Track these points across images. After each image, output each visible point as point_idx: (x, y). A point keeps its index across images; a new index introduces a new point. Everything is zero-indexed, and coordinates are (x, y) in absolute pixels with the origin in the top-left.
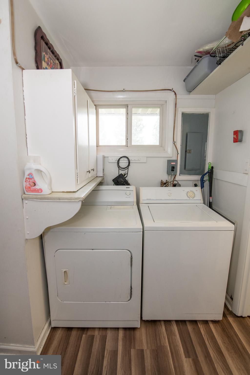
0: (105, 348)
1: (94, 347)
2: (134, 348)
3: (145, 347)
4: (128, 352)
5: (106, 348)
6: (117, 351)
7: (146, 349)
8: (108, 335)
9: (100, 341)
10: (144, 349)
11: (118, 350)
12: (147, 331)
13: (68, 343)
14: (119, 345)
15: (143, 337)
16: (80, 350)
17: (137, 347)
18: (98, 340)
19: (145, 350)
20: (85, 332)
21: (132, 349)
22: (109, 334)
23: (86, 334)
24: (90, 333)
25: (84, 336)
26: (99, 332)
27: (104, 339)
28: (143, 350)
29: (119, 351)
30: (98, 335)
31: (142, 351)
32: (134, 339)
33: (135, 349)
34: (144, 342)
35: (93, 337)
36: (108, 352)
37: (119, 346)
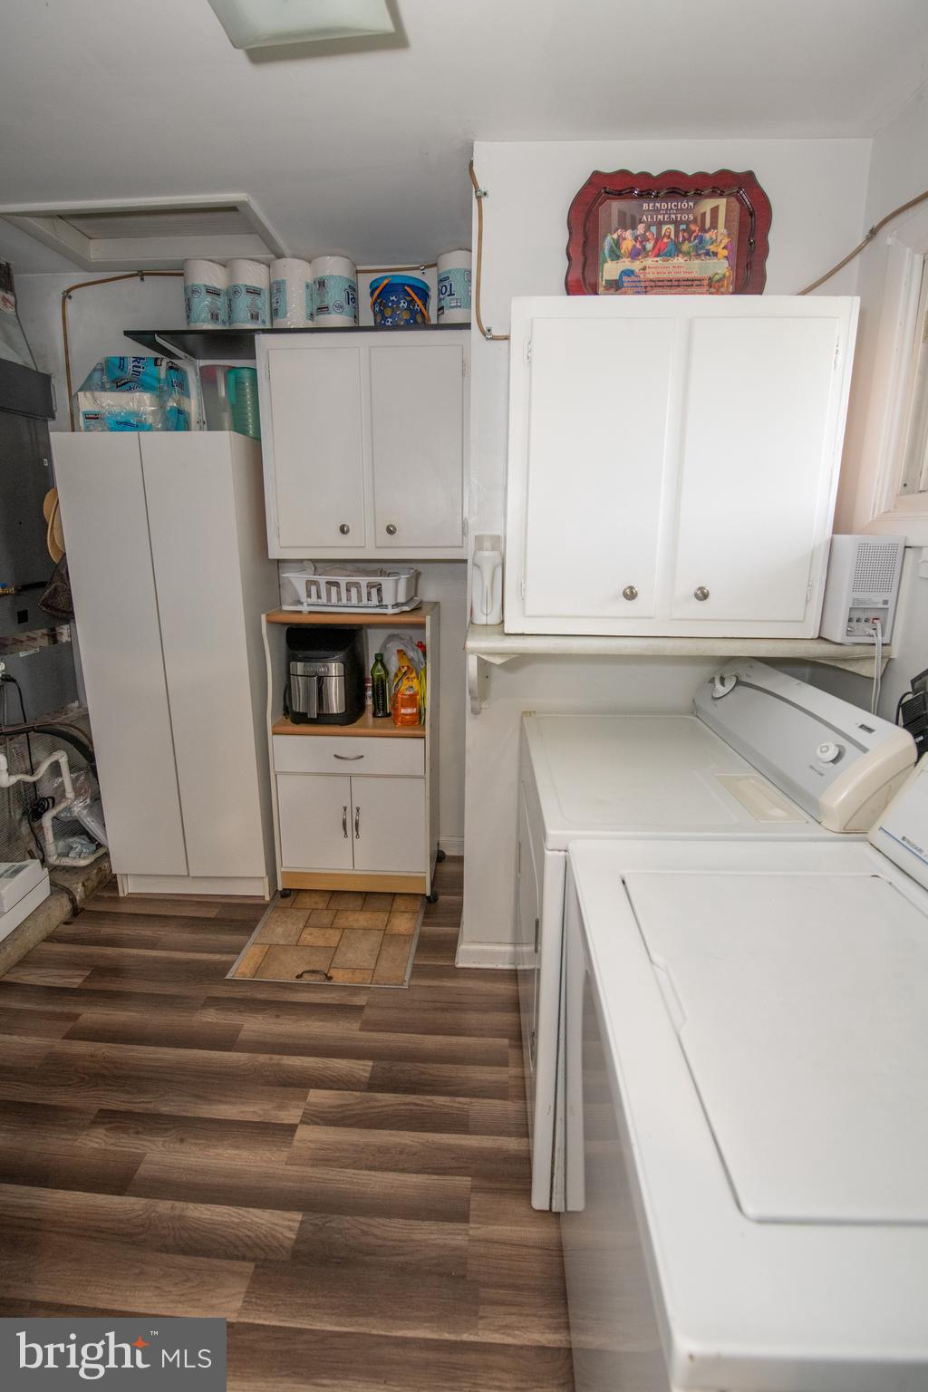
0: (474, 1096)
1: (477, 1068)
2: (473, 1189)
3: (476, 1229)
4: (463, 1165)
5: (474, 1100)
6: (467, 1132)
7: (471, 1232)
8: (510, 1103)
9: (495, 1082)
10: (471, 1225)
11: (470, 1134)
12: (533, 1247)
13: (486, 1011)
14: (483, 1137)
15: (508, 1228)
16: (472, 1039)
17: (477, 1200)
18: (494, 1077)
19: (466, 1230)
20: (513, 1043)
21: (469, 1179)
22: (511, 1107)
23: (510, 1046)
24: (512, 1053)
25: (506, 1041)
26: (516, 1077)
27: (499, 1092)
28: (468, 1222)
29: (468, 1137)
30: (507, 1075)
31: (464, 1218)
32: (502, 1192)
33: (472, 1191)
34: (490, 1228)
35: (504, 1063)
36: (465, 1106)
37: (479, 1137)
